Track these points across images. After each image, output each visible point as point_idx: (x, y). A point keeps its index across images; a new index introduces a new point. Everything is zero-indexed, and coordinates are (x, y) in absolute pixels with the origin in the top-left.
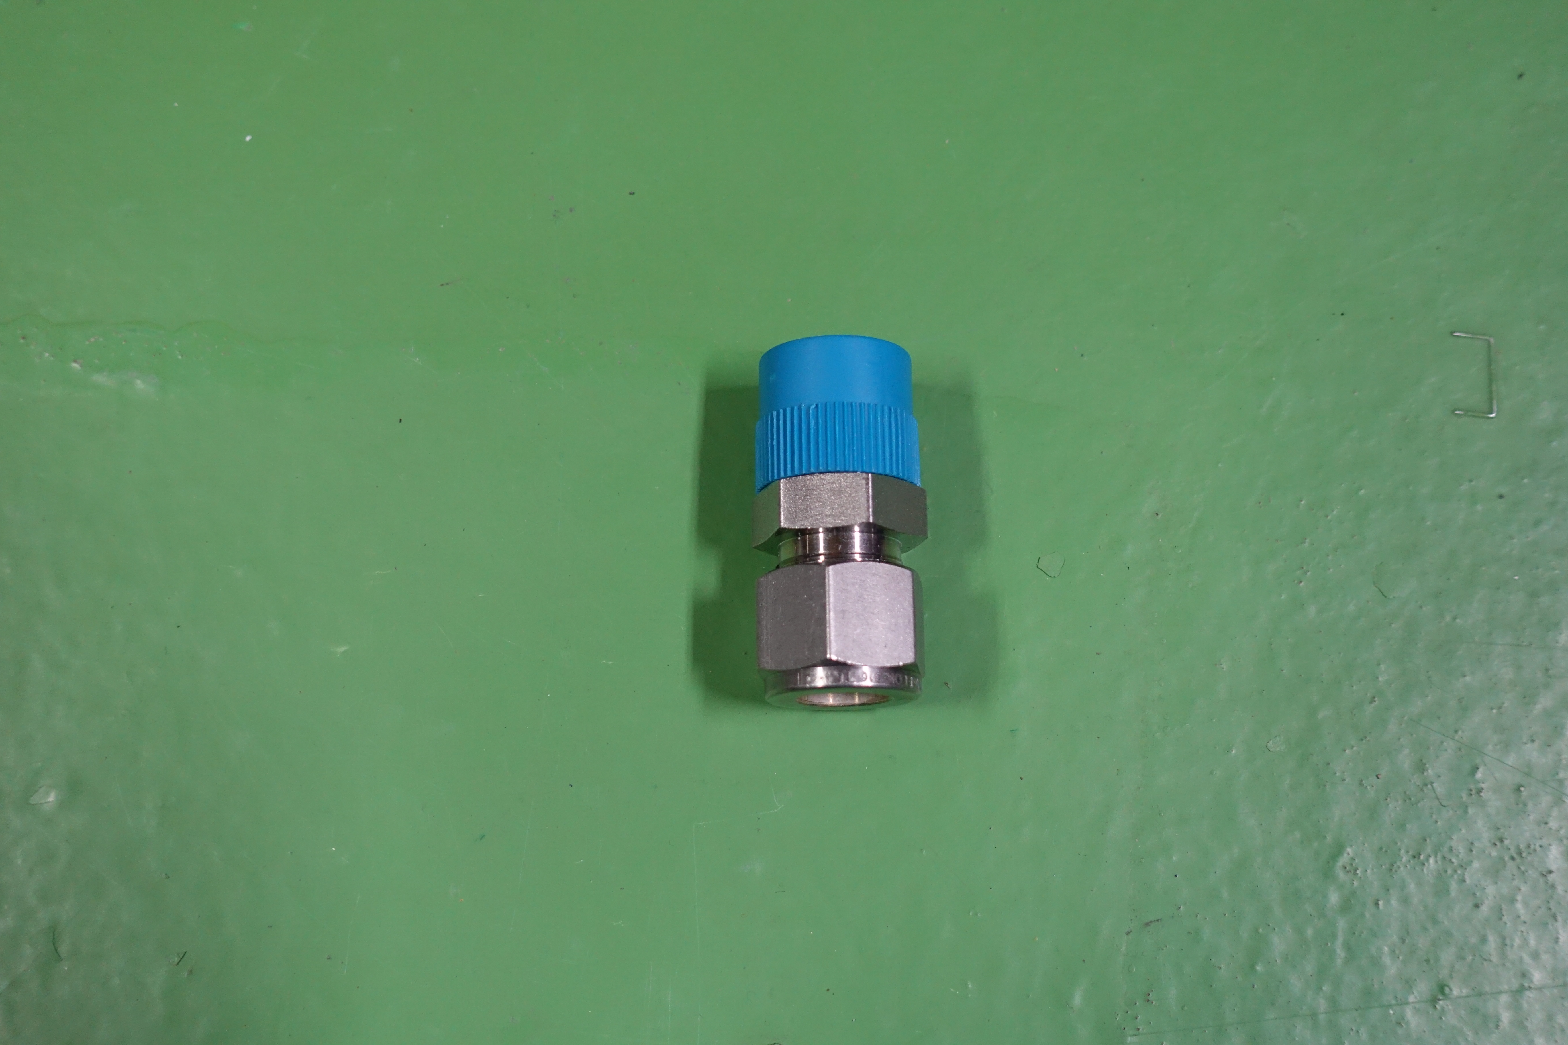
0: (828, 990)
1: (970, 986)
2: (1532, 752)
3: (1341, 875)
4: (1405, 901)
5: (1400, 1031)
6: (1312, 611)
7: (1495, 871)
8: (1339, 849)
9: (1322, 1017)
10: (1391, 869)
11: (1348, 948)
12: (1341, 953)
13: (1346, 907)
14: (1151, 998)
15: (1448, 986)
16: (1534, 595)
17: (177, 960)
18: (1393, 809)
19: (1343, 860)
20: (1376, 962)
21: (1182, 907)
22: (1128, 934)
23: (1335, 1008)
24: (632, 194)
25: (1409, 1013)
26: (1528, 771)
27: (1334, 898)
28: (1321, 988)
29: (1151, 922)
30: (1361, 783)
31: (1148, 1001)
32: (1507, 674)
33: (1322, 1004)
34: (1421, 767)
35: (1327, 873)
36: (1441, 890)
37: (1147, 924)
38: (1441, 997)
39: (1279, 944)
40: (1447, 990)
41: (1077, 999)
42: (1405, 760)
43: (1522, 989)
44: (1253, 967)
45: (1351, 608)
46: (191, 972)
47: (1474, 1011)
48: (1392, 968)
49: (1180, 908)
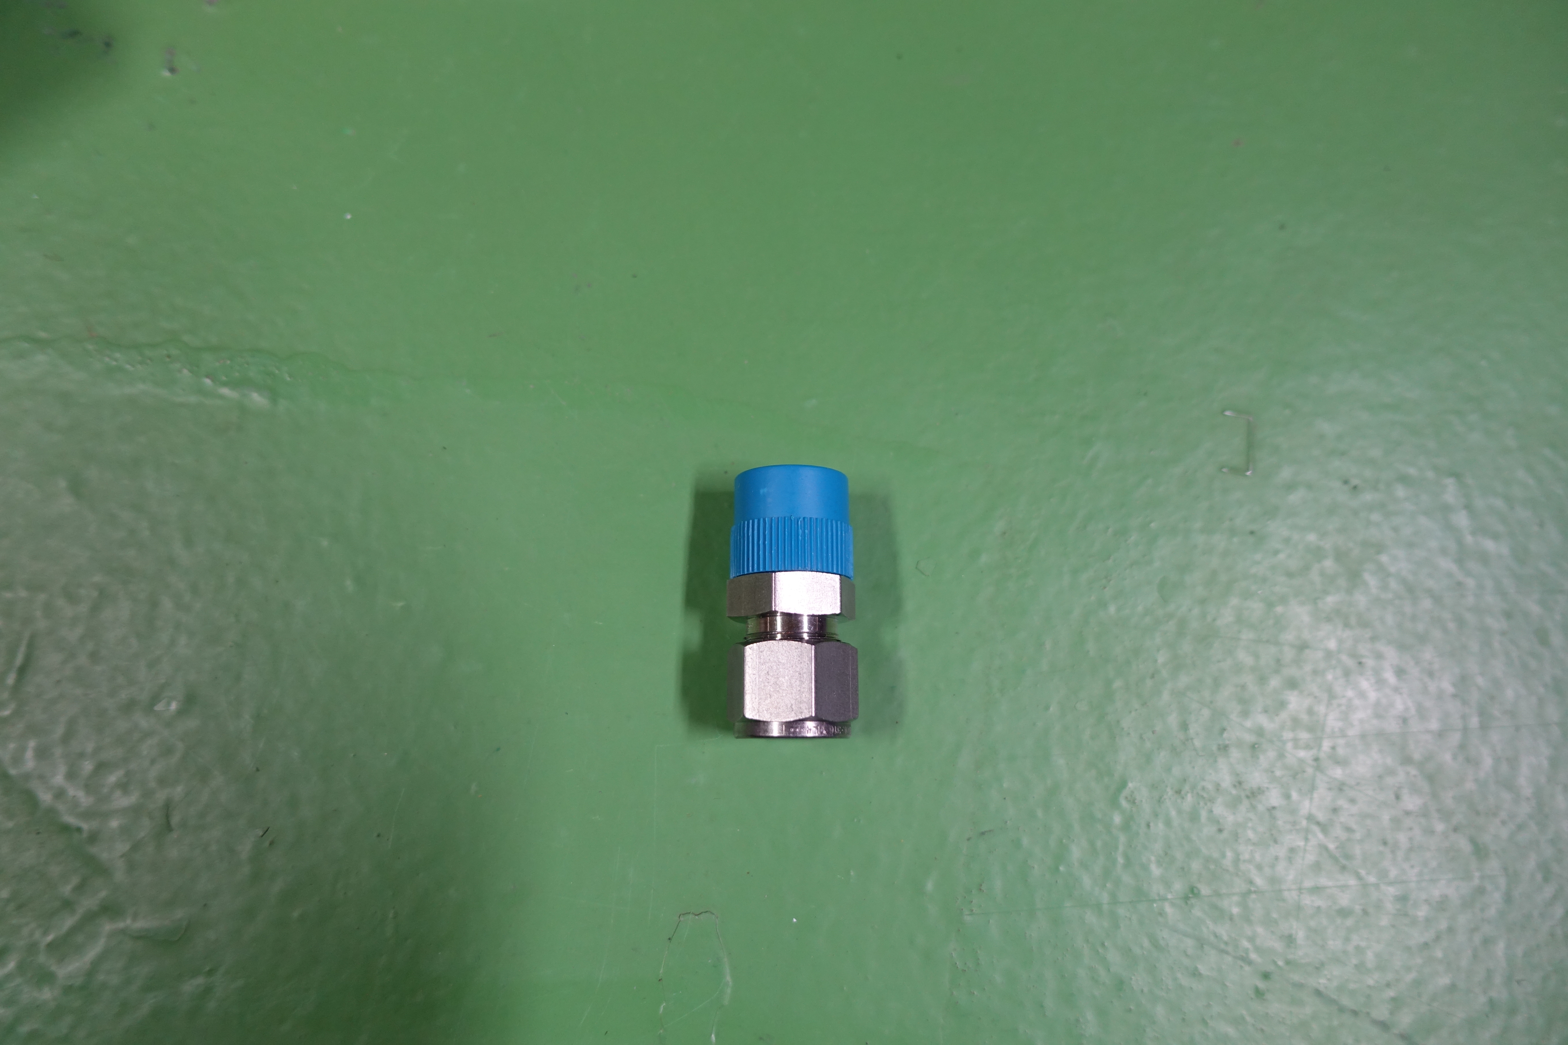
0: (748, 873)
1: (852, 874)
2: (1263, 720)
3: (1124, 803)
4: (1168, 823)
5: (1160, 919)
6: (1112, 609)
7: (1234, 804)
8: (1123, 784)
9: (1105, 907)
10: (1160, 801)
11: (1126, 857)
12: (1121, 860)
13: (1126, 827)
14: (983, 888)
15: (1196, 887)
16: (1270, 605)
17: (261, 833)
18: (1162, 757)
19: (1126, 792)
20: (1145, 868)
21: (1008, 822)
22: (968, 839)
23: (1114, 900)
24: (635, 276)
25: (1168, 909)
26: (1260, 732)
27: (1117, 819)
28: (1106, 886)
29: (986, 832)
30: (1141, 738)
31: (980, 890)
32: (1248, 660)
33: (1105, 898)
34: (1184, 726)
35: (1114, 803)
36: (1194, 817)
37: (983, 833)
38: (1190, 896)
39: (1076, 852)
40: (1195, 891)
41: (930, 886)
42: (1173, 720)
43: (1250, 892)
44: (1057, 869)
45: (1140, 609)
46: (272, 843)
47: (1215, 907)
48: (1156, 870)
49: (1007, 822)
